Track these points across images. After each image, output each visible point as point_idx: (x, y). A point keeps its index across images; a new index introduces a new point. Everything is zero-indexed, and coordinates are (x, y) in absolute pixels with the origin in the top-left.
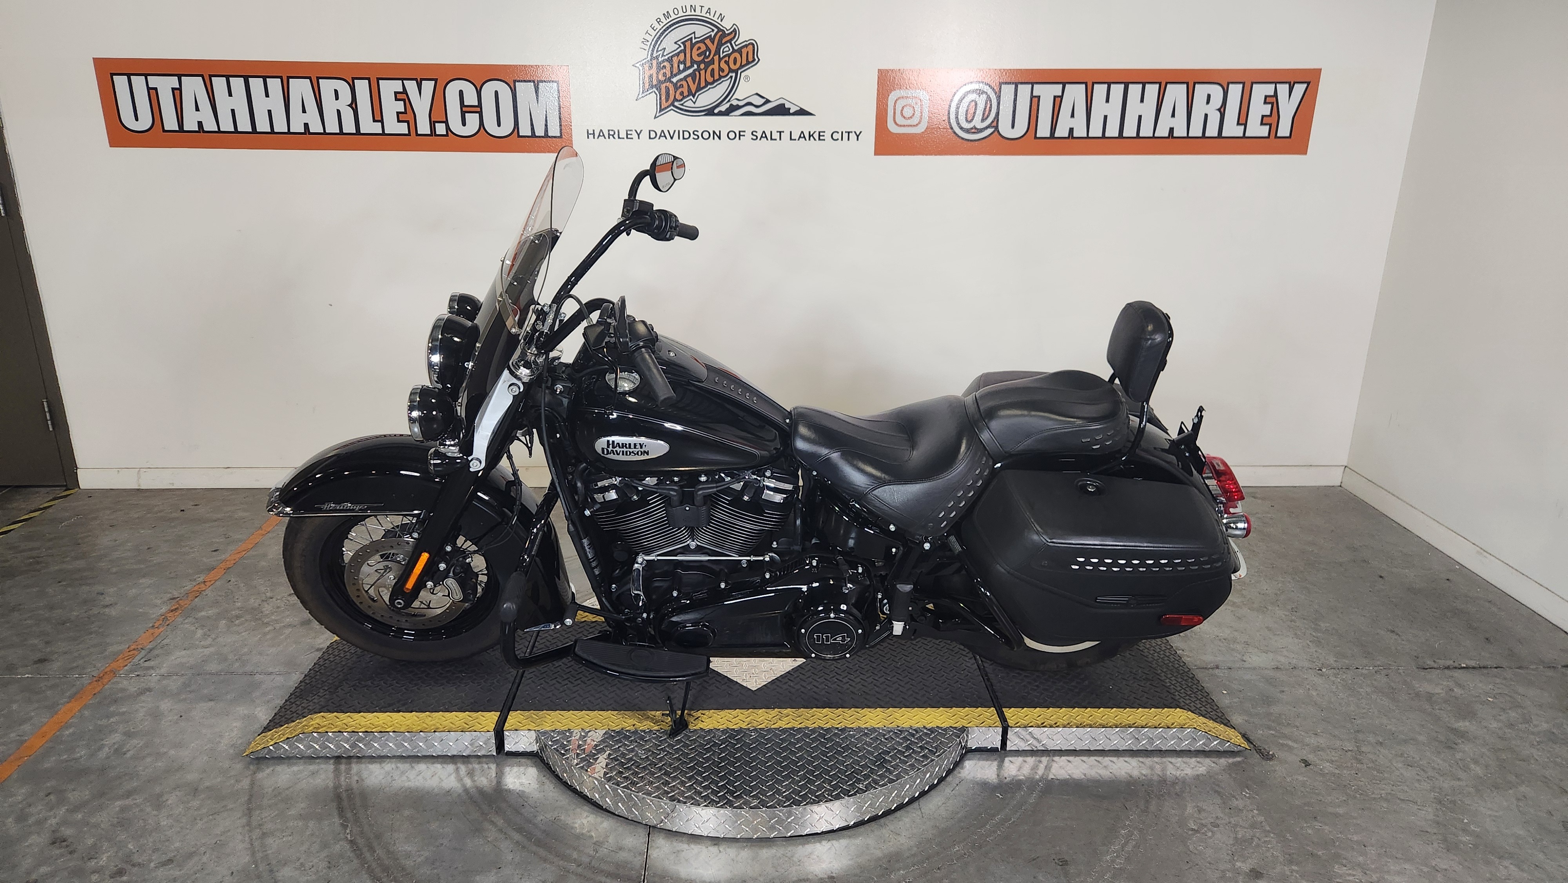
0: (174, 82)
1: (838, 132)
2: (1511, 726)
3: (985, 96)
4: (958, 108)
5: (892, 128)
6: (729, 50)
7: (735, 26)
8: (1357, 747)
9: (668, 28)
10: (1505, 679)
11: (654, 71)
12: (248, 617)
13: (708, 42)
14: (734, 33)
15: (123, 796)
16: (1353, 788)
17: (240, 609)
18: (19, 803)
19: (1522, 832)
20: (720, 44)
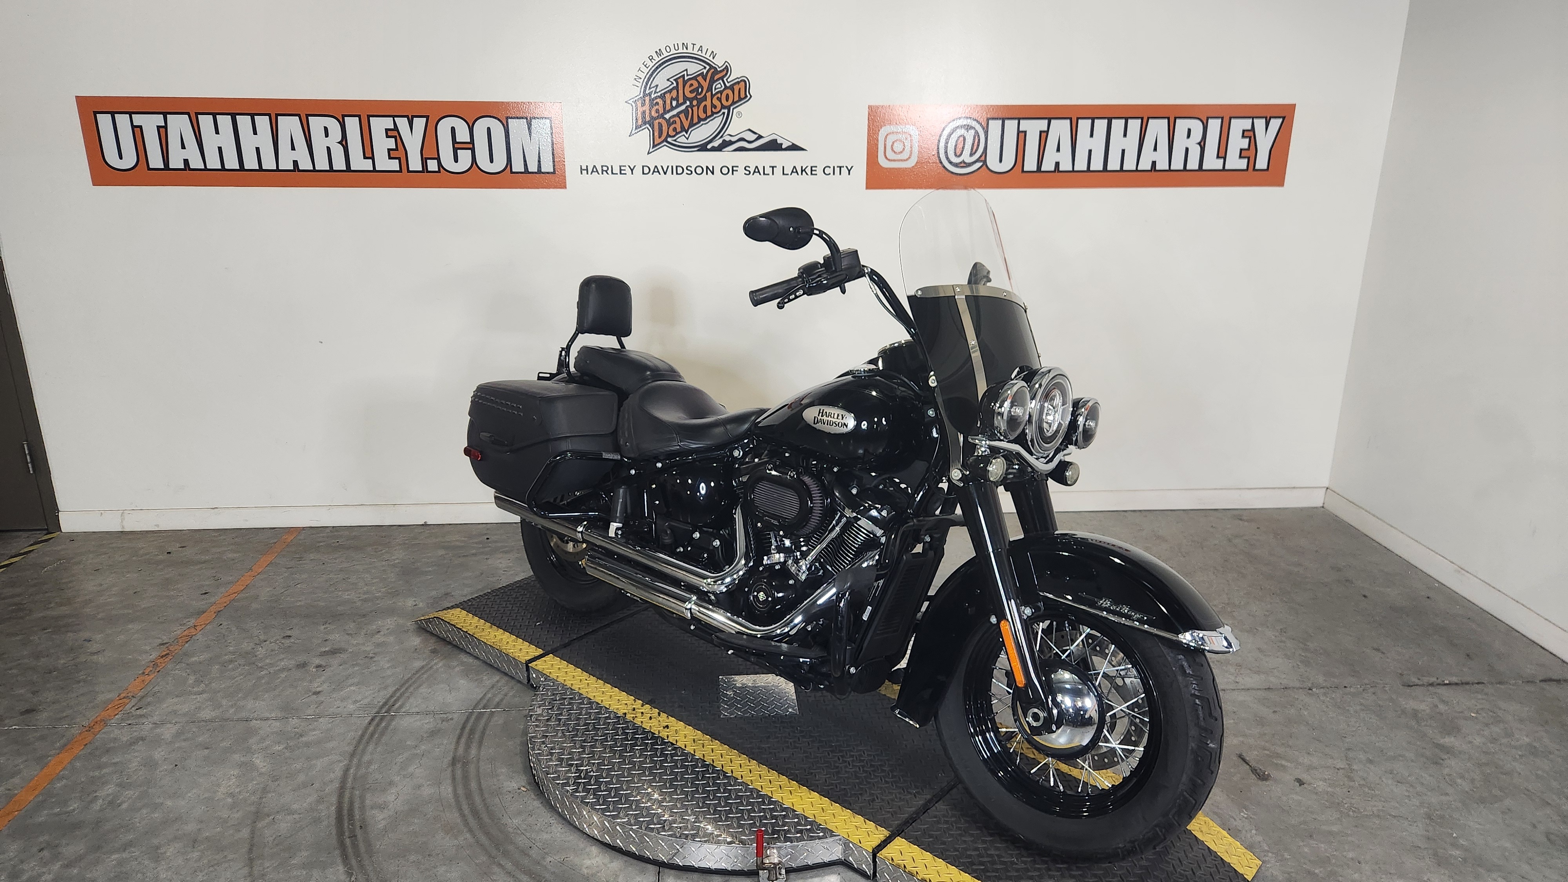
0: (159, 120)
1: (830, 167)
2: (1494, 740)
3: (972, 132)
4: (947, 143)
5: (883, 162)
6: (722, 86)
7: (726, 63)
8: (1349, 765)
9: (660, 65)
10: (1486, 694)
11: (647, 108)
12: (242, 662)
13: (700, 79)
14: (725, 71)
15: (120, 849)
16: (1346, 805)
17: (233, 653)
18: (11, 860)
19: (1508, 845)
20: (712, 81)
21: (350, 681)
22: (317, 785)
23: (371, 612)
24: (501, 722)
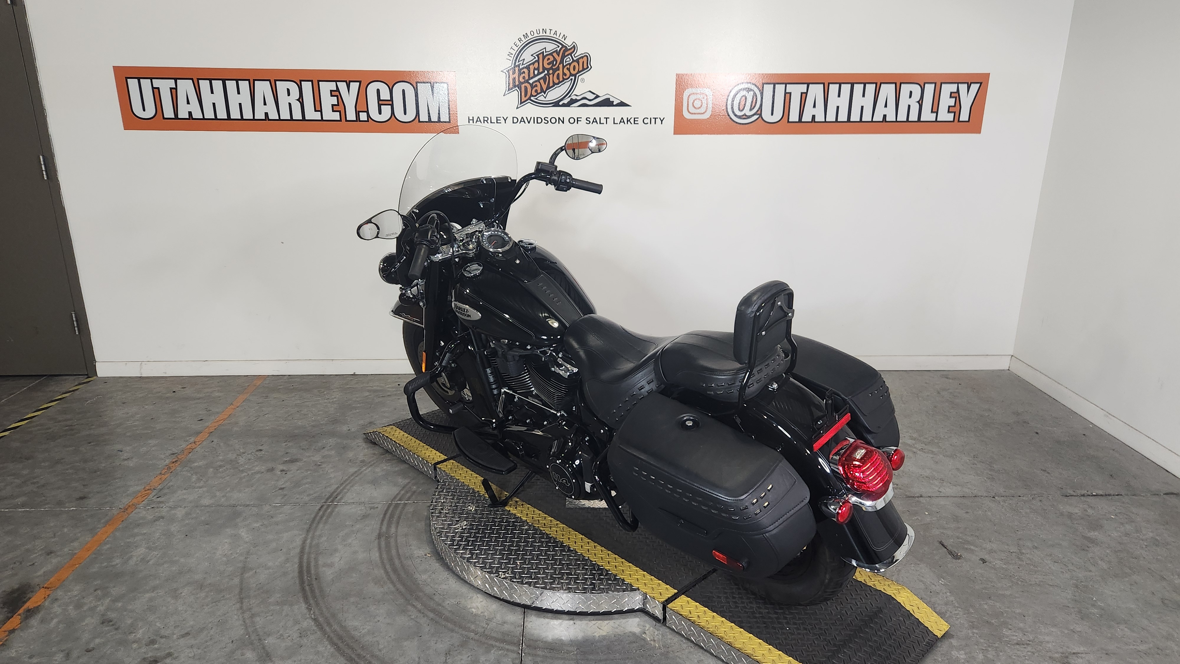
0: (171, 83)
1: (648, 118)
2: (1127, 534)
3: (752, 93)
4: (733, 101)
5: (686, 115)
6: (570, 60)
7: (574, 43)
8: (1019, 550)
9: (527, 45)
10: (1123, 503)
11: (516, 75)
12: (229, 466)
13: (555, 54)
14: (573, 49)
15: (150, 590)
16: (1016, 577)
17: (222, 461)
18: (76, 596)
19: (1133, 606)
20: (564, 56)
21: (305, 481)
22: (284, 550)
23: (319, 434)
24: (411, 510)
